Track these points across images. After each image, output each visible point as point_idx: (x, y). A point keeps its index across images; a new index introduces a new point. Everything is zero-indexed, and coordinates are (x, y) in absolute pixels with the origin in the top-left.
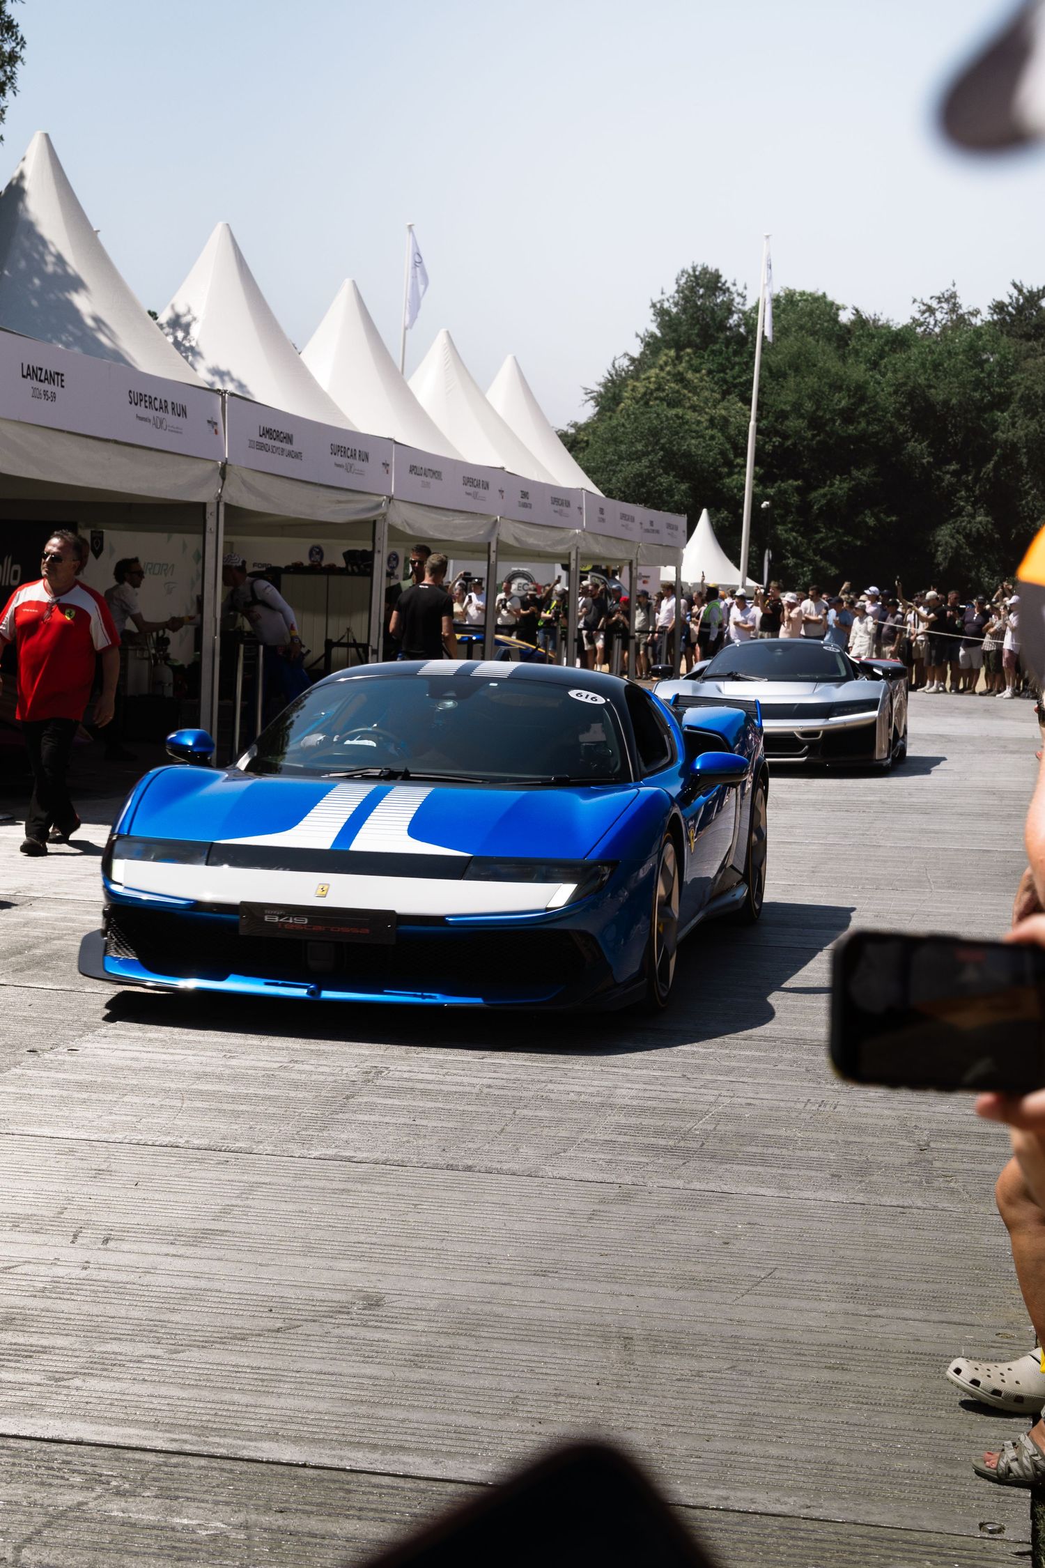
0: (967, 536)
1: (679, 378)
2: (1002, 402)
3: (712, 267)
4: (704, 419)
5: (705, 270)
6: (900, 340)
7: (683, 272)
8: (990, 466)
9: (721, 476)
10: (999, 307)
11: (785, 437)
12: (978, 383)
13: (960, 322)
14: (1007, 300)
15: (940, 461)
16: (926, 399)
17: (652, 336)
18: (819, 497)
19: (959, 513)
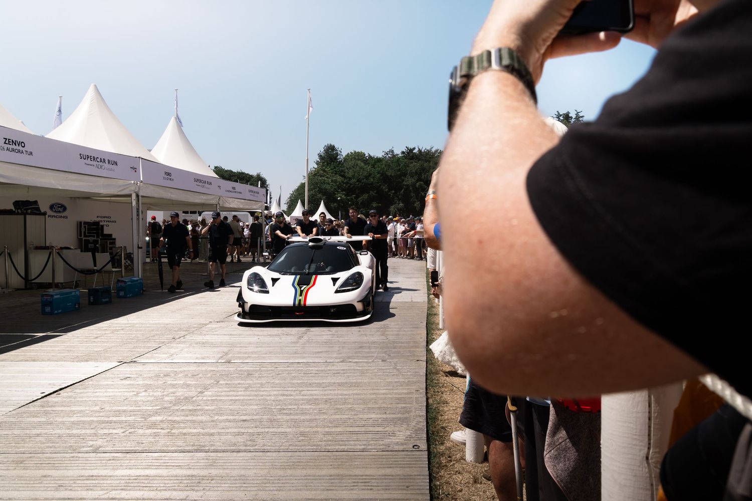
0: (398, 209)
1: (324, 171)
2: (405, 175)
3: (332, 144)
4: (330, 180)
5: (331, 145)
6: (379, 160)
7: (325, 146)
8: (403, 191)
9: (336, 194)
10: (403, 153)
11: (351, 184)
12: (399, 170)
13: (394, 156)
14: (405, 151)
15: (390, 190)
16: (386, 175)
17: (318, 161)
18: (360, 200)
19: (395, 203)
